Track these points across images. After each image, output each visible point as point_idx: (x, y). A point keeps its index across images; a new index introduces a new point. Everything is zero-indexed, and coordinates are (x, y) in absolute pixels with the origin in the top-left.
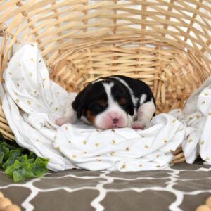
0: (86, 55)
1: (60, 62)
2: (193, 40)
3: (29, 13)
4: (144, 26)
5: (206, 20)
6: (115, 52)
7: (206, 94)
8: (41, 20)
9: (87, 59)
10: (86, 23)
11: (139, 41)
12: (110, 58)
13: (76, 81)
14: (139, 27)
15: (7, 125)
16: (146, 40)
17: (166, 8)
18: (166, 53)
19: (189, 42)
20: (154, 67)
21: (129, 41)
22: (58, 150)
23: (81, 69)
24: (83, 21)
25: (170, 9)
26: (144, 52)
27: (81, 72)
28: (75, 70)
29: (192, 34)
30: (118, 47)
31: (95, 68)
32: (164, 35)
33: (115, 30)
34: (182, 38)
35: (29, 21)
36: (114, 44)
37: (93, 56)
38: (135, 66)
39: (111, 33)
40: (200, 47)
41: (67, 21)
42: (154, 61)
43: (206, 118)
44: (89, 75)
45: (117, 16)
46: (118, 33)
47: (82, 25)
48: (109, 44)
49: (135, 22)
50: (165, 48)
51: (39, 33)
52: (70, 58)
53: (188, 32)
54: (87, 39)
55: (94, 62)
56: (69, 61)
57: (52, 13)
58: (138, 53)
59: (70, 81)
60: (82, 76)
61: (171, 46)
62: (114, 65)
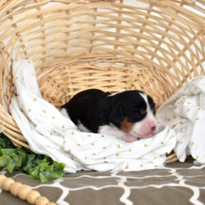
0: (66, 71)
1: (42, 78)
2: (159, 58)
3: (22, 34)
4: (116, 46)
6: (90, 69)
7: (189, 104)
8: (29, 40)
9: (67, 75)
10: (67, 44)
11: (111, 59)
12: (85, 74)
13: (57, 95)
14: (112, 47)
15: (21, 134)
16: (117, 59)
17: (138, 31)
18: (135, 69)
19: (155, 60)
20: (125, 82)
21: (102, 60)
23: (61, 84)
24: (65, 41)
25: (142, 31)
26: (115, 69)
27: (62, 87)
28: (56, 85)
29: (159, 53)
30: (92, 65)
31: (73, 83)
32: (133, 54)
33: (90, 49)
34: (150, 57)
35: (21, 41)
36: (89, 62)
37: (71, 73)
38: (109, 81)
39: (87, 52)
40: (166, 65)
41: (52, 41)
42: (125, 77)
43: (193, 124)
44: (69, 90)
45: (95, 37)
46: (92, 52)
47: (63, 45)
48: (84, 62)
49: (109, 43)
50: (133, 65)
51: (28, 52)
52: (51, 75)
53: (156, 51)
54: (66, 57)
55: (72, 78)
56: (50, 77)
57: (40, 34)
58: (109, 70)
59: (52, 95)
60: (62, 90)
61: (139, 64)
62: (90, 80)
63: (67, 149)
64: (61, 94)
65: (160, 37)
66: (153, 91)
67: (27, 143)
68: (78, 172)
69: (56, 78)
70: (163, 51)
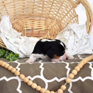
0: (23, 20)
1: (14, 23)
2: (58, 16)
3: (6, 6)
4: (42, 11)
5: (64, 10)
6: (33, 20)
7: (67, 33)
8: (9, 8)
9: (23, 22)
10: (24, 10)
11: (40, 16)
12: (31, 22)
13: (20, 29)
14: (41, 12)
15: (3, 43)
16: (43, 16)
17: (50, 6)
18: (49, 20)
19: (57, 17)
20: (45, 25)
21: (37, 16)
22: (20, 51)
23: (22, 25)
24: (23, 9)
25: (52, 6)
26: (42, 20)
27: (22, 26)
28: (19, 25)
29: (58, 14)
30: (34, 18)
31: (26, 25)
32: (49, 14)
33: (33, 12)
34: (55, 16)
35: (6, 8)
36: (32, 17)
37: (25, 21)
38: (39, 24)
39: (31, 13)
40: (60, 19)
41: (18, 9)
42: (46, 23)
43: (68, 41)
44: (24, 27)
45: (34, 8)
46: (34, 13)
48: (30, 17)
49: (40, 10)
50: (49, 19)
51: (9, 12)
52: (18, 21)
53: (57, 14)
54: (23, 15)
55: (26, 23)
56: (17, 22)
57: (13, 6)
58: (40, 20)
59: (18, 29)
60: (22, 27)
61: (51, 18)
62: (32, 24)
63: (20, 50)
64: (21, 29)
65: (58, 8)
66: (56, 28)
67: (6, 46)
68: (24, 58)
69: (20, 23)
70: (59, 14)
